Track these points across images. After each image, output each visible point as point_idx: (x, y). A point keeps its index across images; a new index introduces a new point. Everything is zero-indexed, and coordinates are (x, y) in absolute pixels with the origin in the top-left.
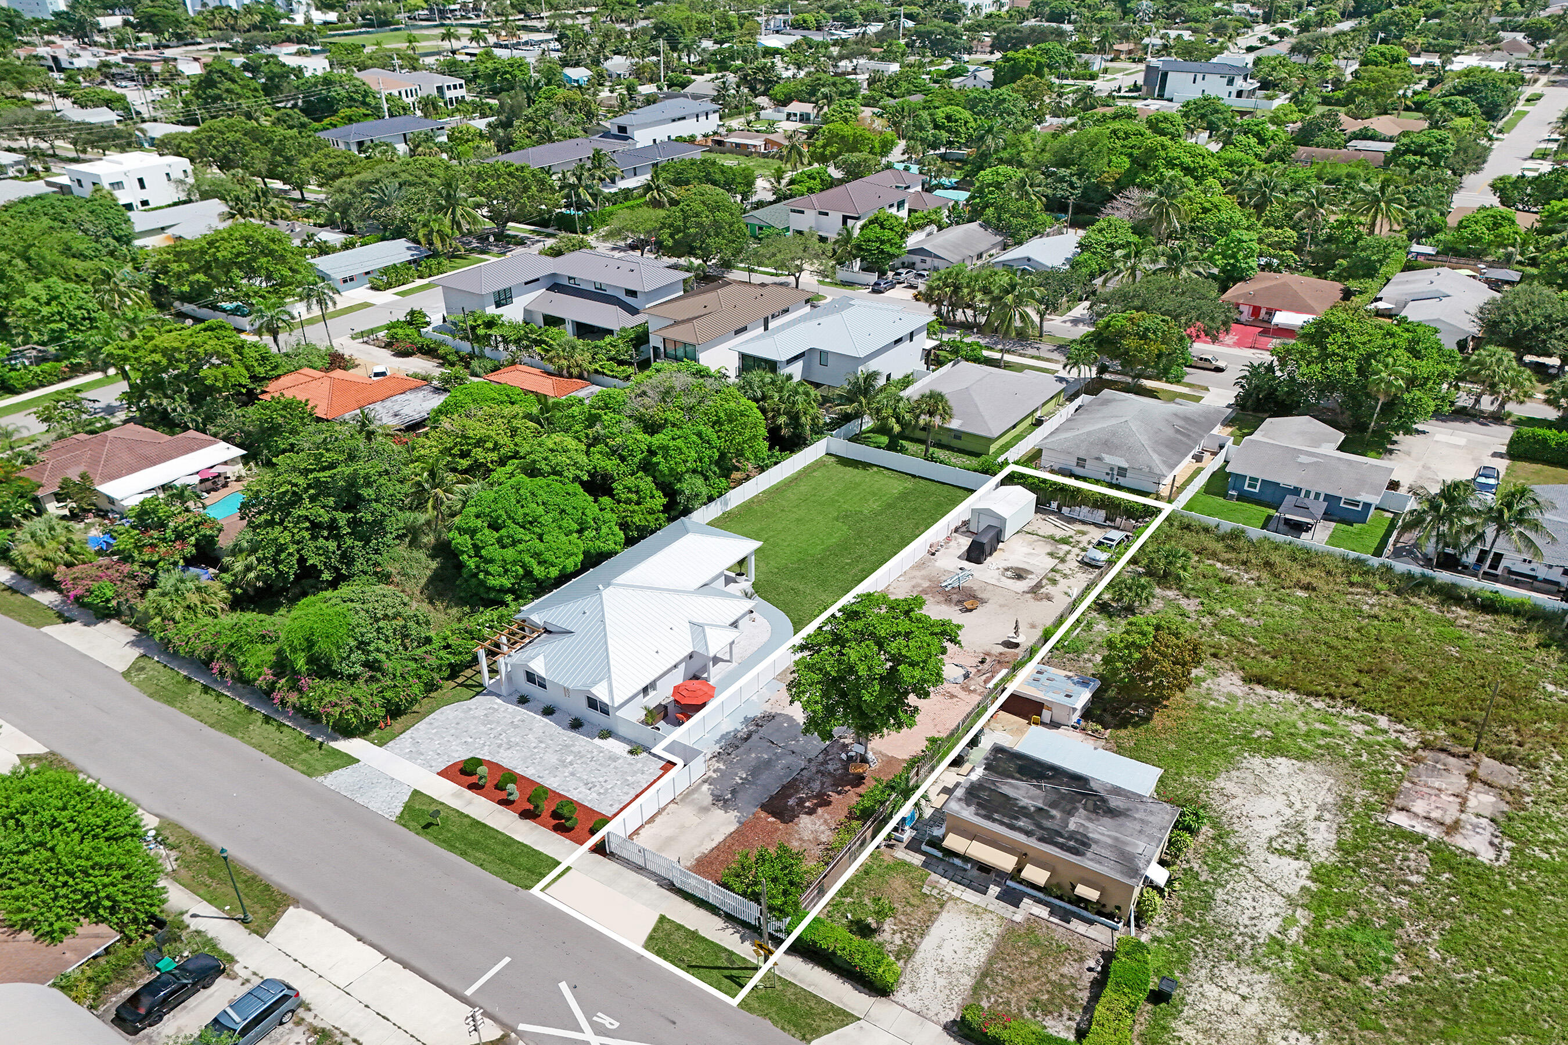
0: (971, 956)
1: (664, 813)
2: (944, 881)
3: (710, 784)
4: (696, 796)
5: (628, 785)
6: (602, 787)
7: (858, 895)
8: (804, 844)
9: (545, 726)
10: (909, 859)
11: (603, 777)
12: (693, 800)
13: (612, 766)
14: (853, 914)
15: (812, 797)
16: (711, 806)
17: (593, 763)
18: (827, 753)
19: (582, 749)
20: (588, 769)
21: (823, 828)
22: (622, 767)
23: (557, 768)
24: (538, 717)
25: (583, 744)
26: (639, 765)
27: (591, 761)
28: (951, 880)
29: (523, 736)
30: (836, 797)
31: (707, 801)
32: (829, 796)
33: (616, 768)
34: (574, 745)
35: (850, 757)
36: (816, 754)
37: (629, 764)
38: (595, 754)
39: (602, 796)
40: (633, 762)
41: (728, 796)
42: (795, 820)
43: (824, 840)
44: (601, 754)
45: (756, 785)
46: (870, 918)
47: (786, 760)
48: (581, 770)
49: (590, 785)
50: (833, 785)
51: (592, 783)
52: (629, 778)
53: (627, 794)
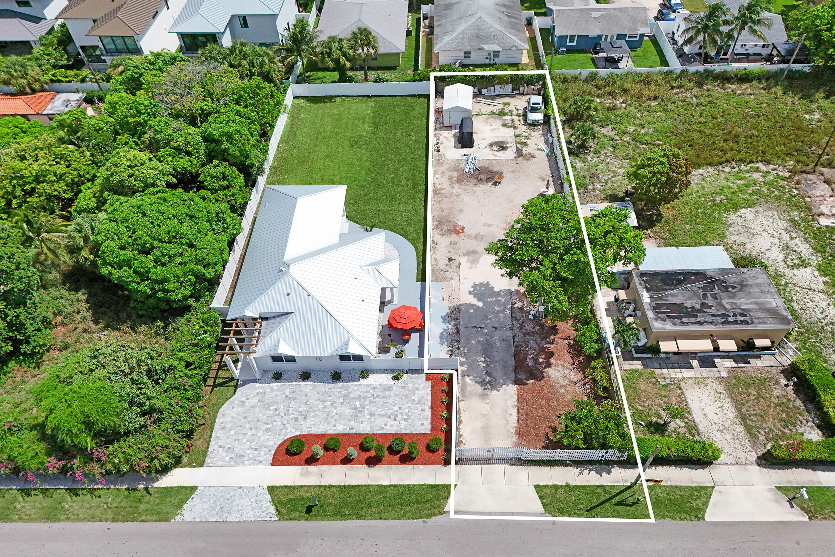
0: (726, 411)
1: (462, 412)
2: (665, 371)
3: (469, 376)
4: (469, 389)
5: (418, 403)
6: (402, 414)
7: (631, 406)
8: (568, 389)
9: (314, 388)
10: (633, 367)
11: (395, 406)
12: (470, 392)
13: (393, 395)
14: (642, 420)
15: (539, 354)
16: (485, 391)
17: (377, 399)
18: (516, 319)
19: (359, 393)
20: (379, 405)
21: (566, 372)
22: (400, 392)
23: (357, 416)
24: (302, 383)
25: (356, 388)
26: (410, 385)
27: (374, 398)
28: (668, 368)
29: (306, 403)
30: (552, 347)
31: (479, 389)
32: (547, 348)
33: (396, 395)
34: (350, 393)
35: (534, 315)
36: (510, 322)
37: (402, 387)
38: (371, 391)
39: (410, 421)
40: (403, 385)
41: (488, 379)
42: (545, 374)
43: (575, 379)
44: (376, 390)
45: (497, 362)
46: (653, 418)
47: (497, 336)
48: (375, 409)
49: (393, 417)
50: (542, 339)
51: (392, 414)
52: (413, 398)
53: (424, 410)
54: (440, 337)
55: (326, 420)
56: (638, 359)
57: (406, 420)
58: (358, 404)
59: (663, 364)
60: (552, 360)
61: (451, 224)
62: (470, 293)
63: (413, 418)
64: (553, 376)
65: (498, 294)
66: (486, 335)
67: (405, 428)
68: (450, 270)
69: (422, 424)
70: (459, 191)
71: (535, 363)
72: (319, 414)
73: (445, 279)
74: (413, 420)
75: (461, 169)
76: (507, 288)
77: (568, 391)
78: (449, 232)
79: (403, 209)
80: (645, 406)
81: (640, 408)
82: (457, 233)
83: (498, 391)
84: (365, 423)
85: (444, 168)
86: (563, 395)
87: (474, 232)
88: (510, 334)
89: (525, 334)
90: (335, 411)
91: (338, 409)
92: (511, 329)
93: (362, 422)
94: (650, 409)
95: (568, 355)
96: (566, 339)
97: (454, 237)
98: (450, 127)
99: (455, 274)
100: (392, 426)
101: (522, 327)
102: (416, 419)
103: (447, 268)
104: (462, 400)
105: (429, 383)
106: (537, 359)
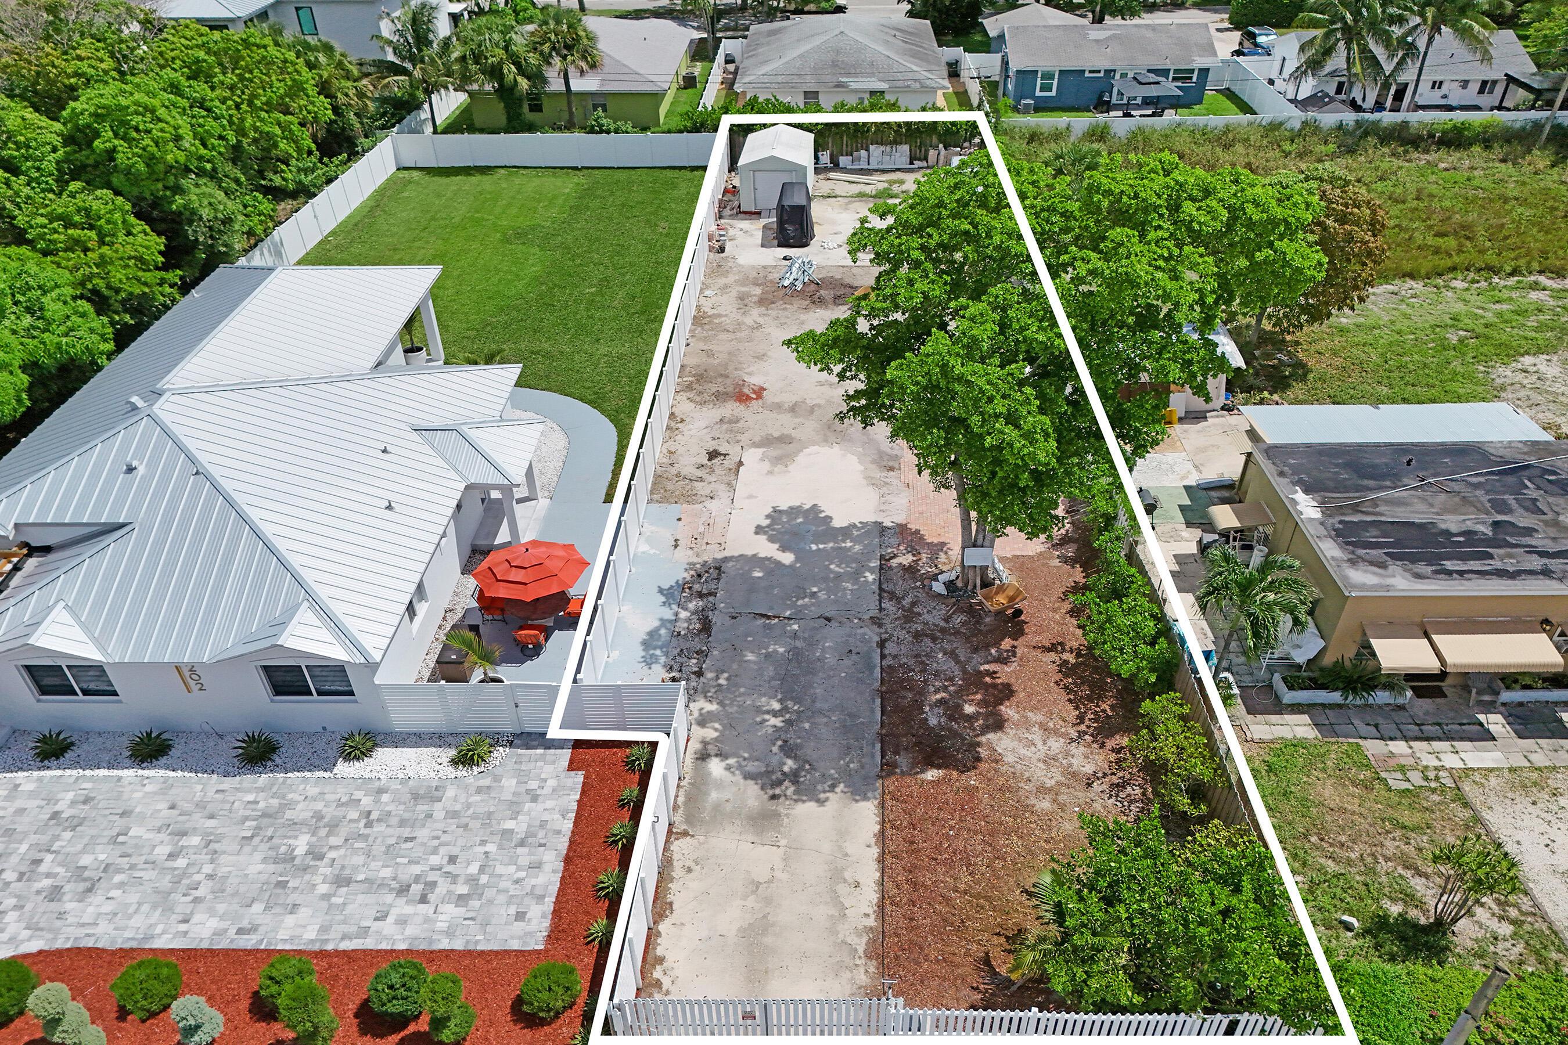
1: (677, 872)
2: (1399, 747)
3: (721, 755)
4: (714, 795)
5: (522, 843)
6: (454, 878)
7: (1298, 861)
8: (1062, 798)
9: (167, 786)
10: (1286, 733)
11: (435, 851)
12: (717, 807)
13: (440, 814)
14: (1350, 912)
15: (962, 692)
16: (772, 806)
17: (378, 828)
18: (892, 596)
19: (319, 806)
20: (379, 849)
21: (1056, 745)
22: (468, 806)
23: (282, 885)
24: (129, 774)
25: (312, 791)
26: (510, 783)
27: (369, 825)
28: (1406, 739)
29: (114, 841)
30: (1006, 673)
31: (753, 794)
32: (992, 674)
33: (453, 814)
34: (289, 805)
35: (950, 585)
36: (874, 605)
37: (479, 790)
38: (367, 801)
39: (475, 904)
40: (486, 782)
41: (789, 765)
42: (983, 752)
43: (1089, 769)
44: (385, 797)
45: (820, 712)
46: (1386, 903)
47: (831, 640)
48: (359, 860)
49: (416, 889)
50: (975, 650)
51: (417, 879)
52: (510, 825)
53: (536, 866)
54: (646, 645)
55: (163, 901)
56: (1296, 708)
57: (462, 900)
58: (301, 844)
59: (1388, 728)
60: (1007, 710)
61: (728, 381)
62: (759, 530)
63: (489, 893)
64: (1009, 758)
65: (846, 532)
66: (795, 635)
67: (450, 933)
68: (709, 478)
69: (520, 916)
70: (761, 320)
71: (951, 718)
72: (148, 875)
73: (690, 498)
74: (490, 902)
75: (771, 281)
76: (871, 518)
77: (1062, 807)
78: (720, 397)
79: (603, 350)
80: (1349, 862)
81: (1331, 866)
82: (742, 398)
83: (821, 802)
84: (304, 913)
85: (731, 279)
86: (1047, 821)
87: (788, 399)
88: (873, 635)
89: (917, 636)
90: (208, 869)
91: (223, 859)
92: (876, 621)
93: (294, 908)
94: (1372, 871)
95: (1062, 696)
96: (1052, 648)
97: (731, 408)
98: (758, 214)
99: (723, 487)
100: (402, 922)
101: (909, 616)
102: (502, 898)
103: (699, 473)
104: (685, 834)
105: (579, 777)
106: (958, 708)
